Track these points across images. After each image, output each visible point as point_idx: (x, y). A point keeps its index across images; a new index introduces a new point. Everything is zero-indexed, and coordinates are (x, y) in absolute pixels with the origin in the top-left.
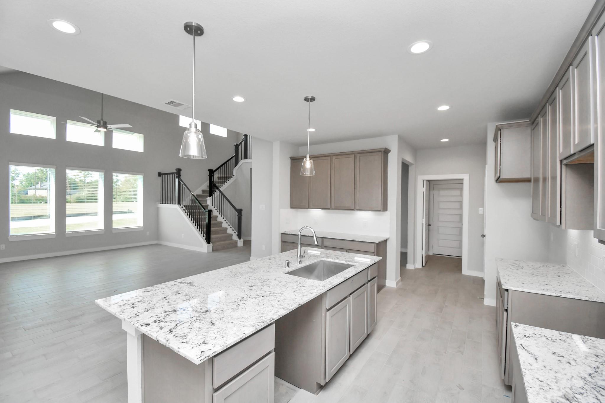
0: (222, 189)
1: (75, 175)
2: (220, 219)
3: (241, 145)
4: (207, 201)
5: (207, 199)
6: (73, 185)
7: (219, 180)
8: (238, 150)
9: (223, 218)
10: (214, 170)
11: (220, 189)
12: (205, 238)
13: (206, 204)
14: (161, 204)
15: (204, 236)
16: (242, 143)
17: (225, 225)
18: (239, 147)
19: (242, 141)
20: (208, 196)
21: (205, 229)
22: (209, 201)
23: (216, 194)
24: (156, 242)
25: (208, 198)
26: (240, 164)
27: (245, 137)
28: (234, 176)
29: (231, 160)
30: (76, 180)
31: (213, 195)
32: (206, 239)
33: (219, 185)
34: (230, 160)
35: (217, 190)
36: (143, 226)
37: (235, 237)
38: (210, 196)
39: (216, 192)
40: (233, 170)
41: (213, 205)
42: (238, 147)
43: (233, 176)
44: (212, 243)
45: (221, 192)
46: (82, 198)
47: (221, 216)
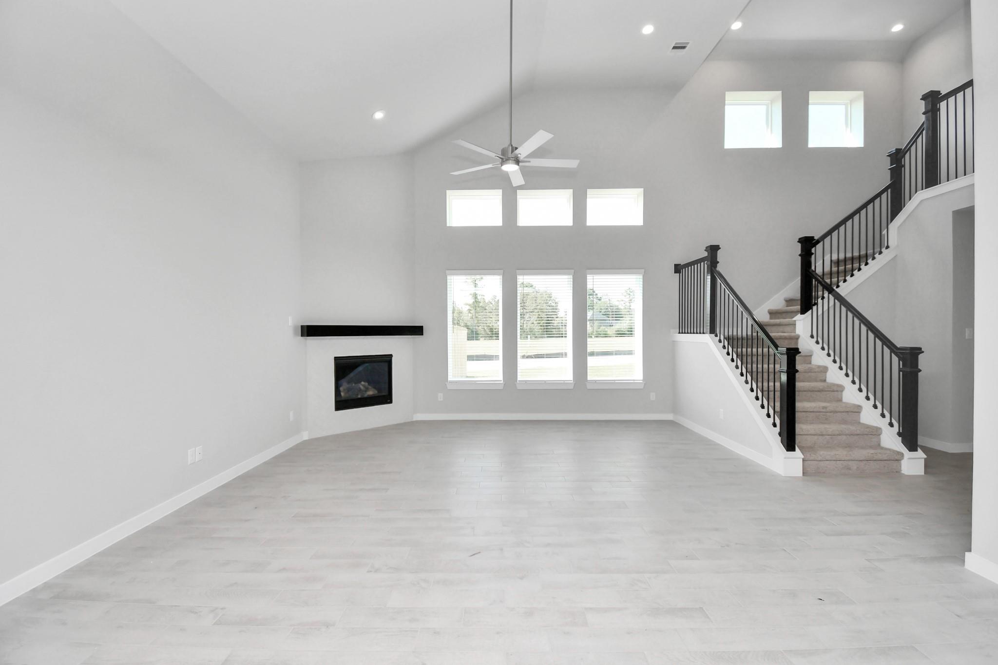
0: (844, 290)
1: (618, 301)
2: (835, 375)
3: (913, 148)
4: (794, 325)
5: (794, 319)
6: (616, 315)
7: (835, 269)
8: (904, 166)
9: (847, 375)
10: (816, 238)
11: (837, 290)
12: (778, 429)
13: (793, 334)
14: (679, 333)
15: (775, 425)
16: (919, 140)
17: (852, 395)
18: (907, 156)
19: (919, 133)
20: (798, 312)
21: (778, 404)
22: (803, 324)
23: (825, 303)
24: (669, 417)
25: (799, 317)
26: (910, 207)
27: (927, 119)
28: (887, 247)
29: (877, 201)
30: (620, 307)
31: (815, 308)
32: (780, 434)
33: (835, 280)
34: (872, 200)
35: (826, 295)
36: (642, 379)
37: (891, 439)
38: (803, 311)
39: (823, 298)
40: (884, 232)
41: (812, 337)
42: (904, 156)
43: (883, 250)
44: (801, 449)
45: (838, 297)
46: (622, 331)
47: (841, 368)
